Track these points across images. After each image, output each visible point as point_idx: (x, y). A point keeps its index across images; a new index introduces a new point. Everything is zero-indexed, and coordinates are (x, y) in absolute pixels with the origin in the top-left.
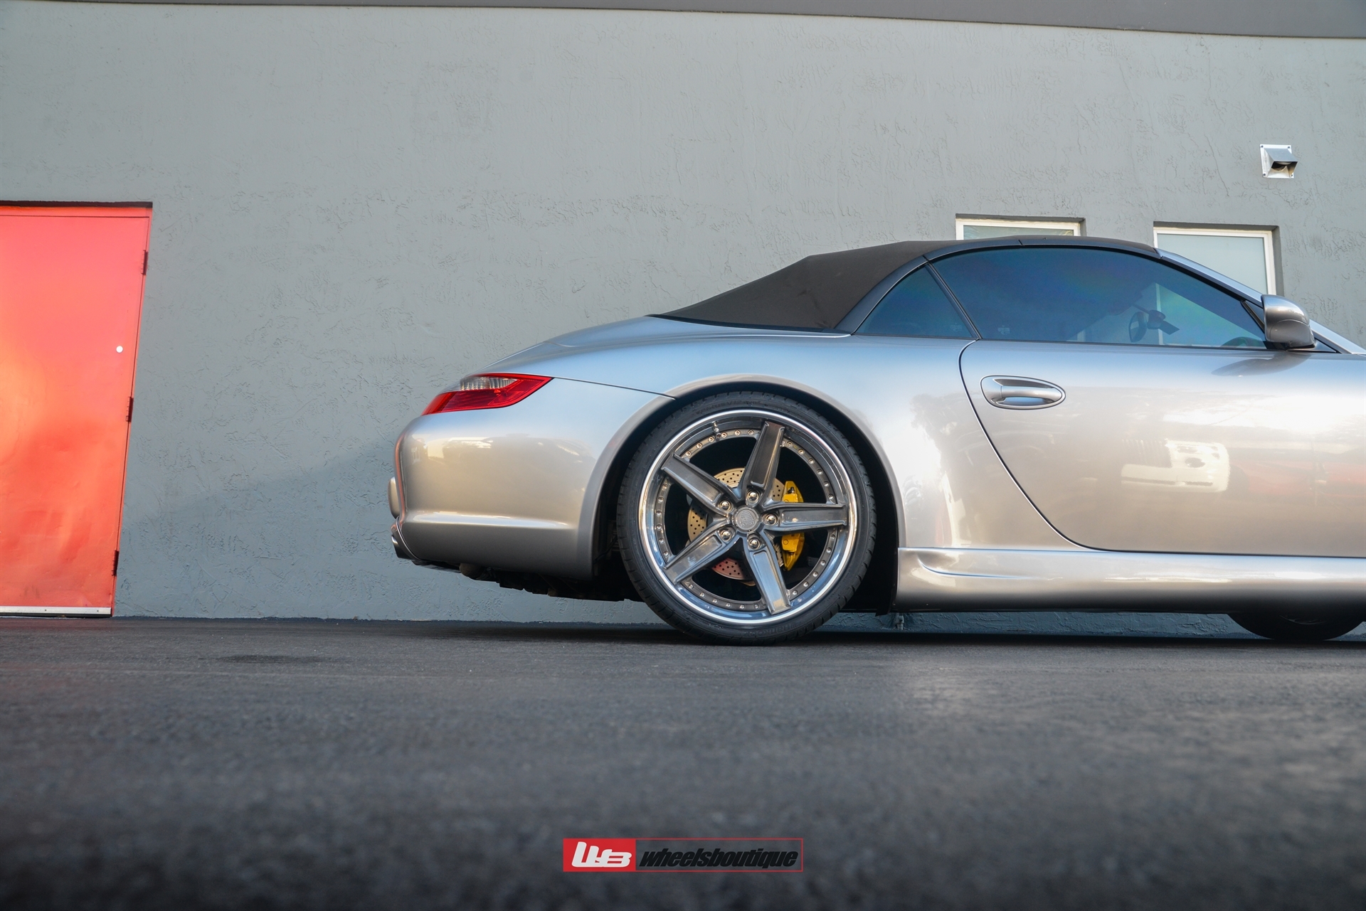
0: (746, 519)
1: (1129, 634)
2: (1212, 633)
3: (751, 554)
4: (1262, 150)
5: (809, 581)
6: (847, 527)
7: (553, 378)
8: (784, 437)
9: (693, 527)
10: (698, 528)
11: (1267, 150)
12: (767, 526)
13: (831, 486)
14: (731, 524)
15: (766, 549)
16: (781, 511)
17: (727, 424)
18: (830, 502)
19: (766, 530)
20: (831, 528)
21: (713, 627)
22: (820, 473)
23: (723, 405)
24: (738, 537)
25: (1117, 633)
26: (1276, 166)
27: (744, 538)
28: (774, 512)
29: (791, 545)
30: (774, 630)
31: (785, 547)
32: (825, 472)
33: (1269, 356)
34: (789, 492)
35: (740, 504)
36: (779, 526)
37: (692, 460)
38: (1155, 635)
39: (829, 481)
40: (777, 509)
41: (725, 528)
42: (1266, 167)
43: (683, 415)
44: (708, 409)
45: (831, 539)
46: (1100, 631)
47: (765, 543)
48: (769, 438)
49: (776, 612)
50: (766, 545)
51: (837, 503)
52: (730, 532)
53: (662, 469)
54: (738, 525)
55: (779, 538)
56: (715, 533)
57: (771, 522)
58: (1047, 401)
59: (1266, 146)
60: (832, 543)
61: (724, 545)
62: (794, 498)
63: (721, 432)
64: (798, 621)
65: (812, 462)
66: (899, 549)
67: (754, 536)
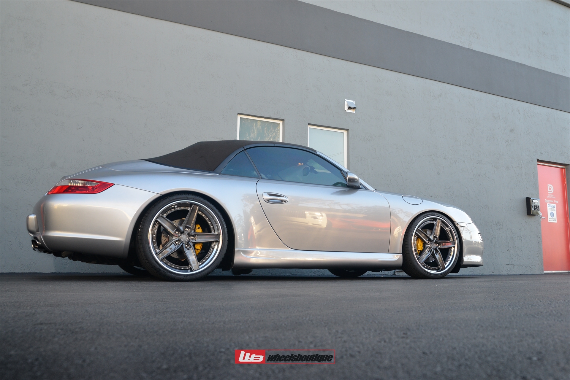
0: (184, 238)
1: (292, 276)
2: (320, 275)
3: (186, 250)
4: (345, 101)
5: (205, 259)
6: (219, 241)
7: (115, 184)
8: (199, 210)
9: (164, 240)
10: (165, 240)
11: (347, 102)
12: (191, 241)
13: (213, 227)
14: (179, 239)
15: (191, 248)
16: (196, 235)
17: (179, 205)
18: (213, 233)
19: (191, 242)
20: (213, 242)
21: (174, 275)
22: (210, 222)
23: (179, 198)
24: (181, 244)
25: (288, 275)
26: (350, 108)
27: (184, 245)
28: (194, 236)
29: (198, 247)
30: (194, 276)
31: (196, 248)
32: (211, 222)
33: (347, 189)
34: (198, 229)
35: (182, 233)
36: (195, 241)
37: (167, 217)
38: (301, 276)
39: (213, 225)
40: (195, 235)
41: (177, 241)
42: (346, 108)
43: (165, 201)
44: (174, 200)
45: (213, 245)
46: (282, 274)
47: (191, 246)
48: (193, 210)
49: (194, 270)
50: (191, 247)
51: (215, 233)
52: (178, 242)
53: (157, 220)
54: (181, 240)
55: (195, 244)
56: (174, 243)
57: (192, 239)
58: (282, 201)
59: (347, 100)
60: (213, 246)
61: (177, 247)
62: (199, 231)
63: (177, 207)
64: (202, 273)
65: (207, 219)
66: (235, 249)
67: (186, 244)
